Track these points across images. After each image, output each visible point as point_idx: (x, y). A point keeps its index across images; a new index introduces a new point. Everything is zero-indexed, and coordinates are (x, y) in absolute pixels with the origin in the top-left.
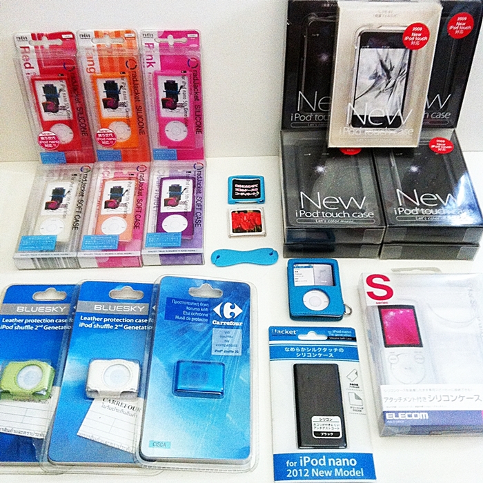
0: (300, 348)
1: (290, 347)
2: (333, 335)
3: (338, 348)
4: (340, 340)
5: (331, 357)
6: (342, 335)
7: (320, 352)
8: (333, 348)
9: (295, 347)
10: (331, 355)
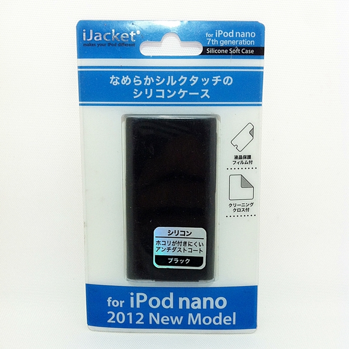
0: (142, 75)
1: (120, 75)
2: (215, 42)
3: (223, 75)
4: (228, 55)
5: (205, 99)
6: (234, 43)
7: (184, 88)
8: (210, 75)
9: (132, 75)
10: (206, 93)
